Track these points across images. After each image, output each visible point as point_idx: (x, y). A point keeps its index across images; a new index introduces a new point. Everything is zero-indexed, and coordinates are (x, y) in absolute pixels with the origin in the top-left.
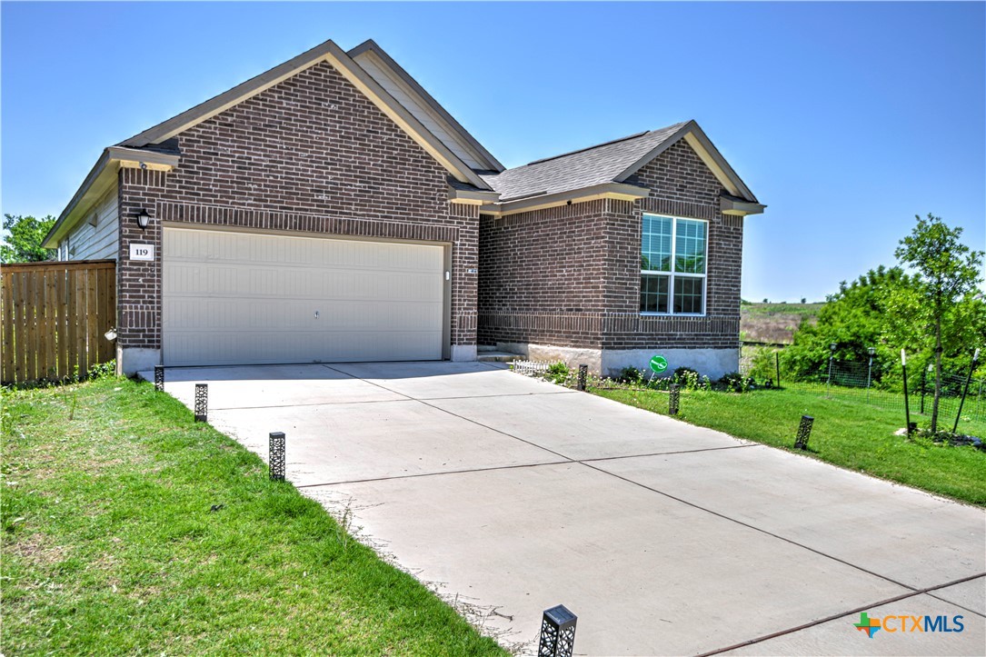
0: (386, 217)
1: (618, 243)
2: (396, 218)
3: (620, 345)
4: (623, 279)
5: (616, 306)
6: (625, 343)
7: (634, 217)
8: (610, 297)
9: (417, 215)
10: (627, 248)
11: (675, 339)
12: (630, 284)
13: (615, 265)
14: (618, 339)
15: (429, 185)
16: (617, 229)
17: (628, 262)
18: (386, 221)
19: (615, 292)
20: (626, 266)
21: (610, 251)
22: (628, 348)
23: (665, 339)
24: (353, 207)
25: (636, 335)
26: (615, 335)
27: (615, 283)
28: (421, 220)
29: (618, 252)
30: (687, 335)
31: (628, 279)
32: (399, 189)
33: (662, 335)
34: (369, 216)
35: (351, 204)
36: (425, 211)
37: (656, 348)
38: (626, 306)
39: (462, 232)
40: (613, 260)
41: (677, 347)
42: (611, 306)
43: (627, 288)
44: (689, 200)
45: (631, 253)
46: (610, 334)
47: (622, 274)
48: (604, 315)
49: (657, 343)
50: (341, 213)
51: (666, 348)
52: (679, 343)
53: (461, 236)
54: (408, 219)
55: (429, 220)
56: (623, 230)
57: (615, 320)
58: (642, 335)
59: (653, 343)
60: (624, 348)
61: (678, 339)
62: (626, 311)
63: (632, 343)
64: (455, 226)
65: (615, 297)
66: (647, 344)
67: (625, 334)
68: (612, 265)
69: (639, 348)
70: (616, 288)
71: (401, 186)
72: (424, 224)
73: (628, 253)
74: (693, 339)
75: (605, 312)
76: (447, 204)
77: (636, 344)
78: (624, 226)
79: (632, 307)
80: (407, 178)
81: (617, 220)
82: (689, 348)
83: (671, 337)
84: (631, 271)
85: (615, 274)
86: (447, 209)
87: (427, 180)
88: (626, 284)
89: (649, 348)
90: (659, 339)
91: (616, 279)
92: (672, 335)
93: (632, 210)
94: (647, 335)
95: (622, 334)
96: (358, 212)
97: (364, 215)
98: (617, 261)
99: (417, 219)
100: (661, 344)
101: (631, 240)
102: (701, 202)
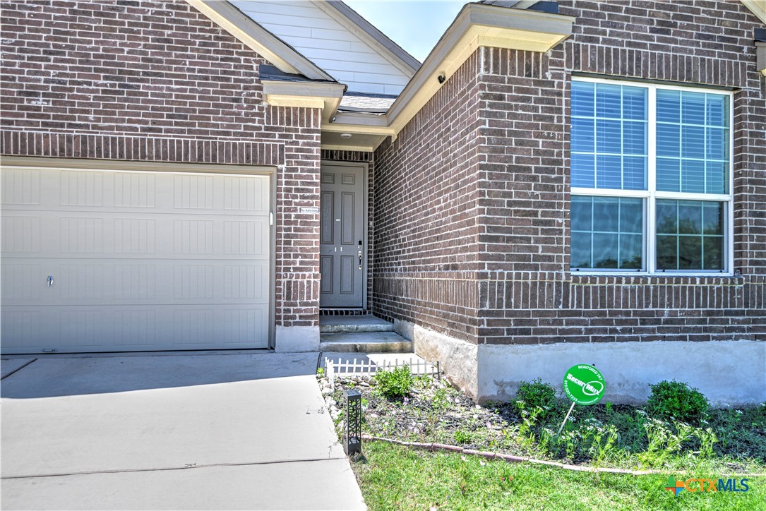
0: (150, 130)
1: (511, 133)
2: (167, 131)
3: (524, 334)
4: (528, 204)
5: (510, 258)
6: (536, 332)
7: (552, 84)
8: (496, 239)
9: (207, 125)
10: (536, 144)
11: (658, 322)
12: (544, 214)
13: (507, 177)
14: (517, 323)
15: (228, 80)
16: (510, 107)
17: (537, 170)
18: (150, 136)
19: (509, 231)
20: (535, 179)
21: (495, 150)
22: (543, 341)
23: (635, 322)
24: (91, 116)
25: (562, 313)
26: (509, 314)
27: (507, 212)
28: (213, 133)
29: (513, 151)
30: (687, 313)
31: (539, 205)
32: (174, 86)
33: (628, 314)
34: (119, 128)
35: (88, 112)
36: (221, 119)
37: (612, 339)
38: (536, 258)
39: (290, 150)
40: (502, 168)
41: (664, 338)
42: (500, 258)
43: (536, 223)
44: (684, 50)
45: (545, 153)
46: (499, 314)
47: (525, 195)
48: (484, 276)
49: (614, 331)
50: (70, 125)
51: (636, 339)
52: (669, 330)
53: (288, 156)
54: (190, 131)
55: (228, 134)
56: (523, 108)
57: (509, 285)
58: (578, 313)
59: (605, 331)
60: (534, 341)
61: (666, 322)
62: (536, 267)
63: (553, 331)
64: (276, 141)
65: (509, 239)
66: (589, 331)
67: (536, 314)
68: (498, 177)
69: (569, 340)
70: (510, 221)
71: (177, 83)
72: (219, 139)
73: (537, 152)
74: (704, 321)
75: (486, 270)
76: (261, 109)
77: (562, 332)
78: (528, 99)
79: (550, 259)
80: (189, 70)
81: (509, 89)
82: (692, 338)
83: (646, 318)
84: (546, 188)
85: (509, 195)
86: (262, 115)
87: (225, 72)
88: (535, 214)
89: (595, 340)
90: (619, 322)
91: (510, 204)
92: (652, 313)
93: (545, 70)
94: (587, 314)
95: (528, 314)
96: (101, 124)
97: (111, 128)
98: (511, 169)
99: (207, 132)
100: (623, 331)
101: (546, 127)
102: (713, 54)
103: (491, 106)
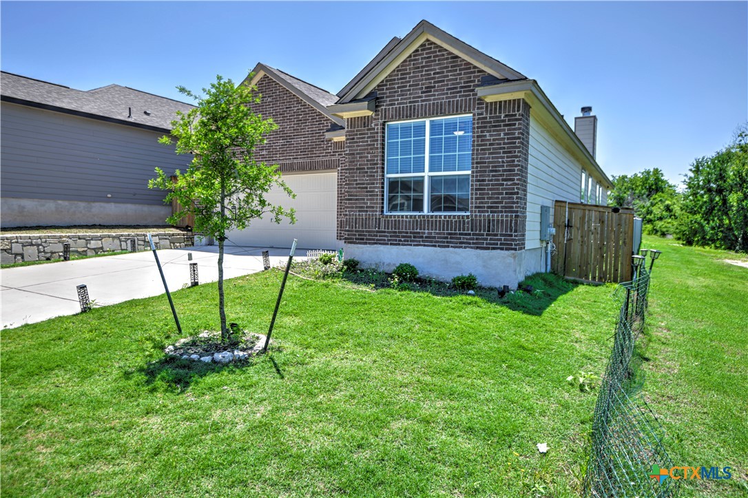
0: (295, 158)
1: (358, 154)
2: (300, 158)
3: (361, 240)
4: (363, 184)
5: (357, 207)
6: (367, 239)
7: (374, 129)
8: (351, 200)
9: (313, 154)
10: (367, 157)
11: (422, 237)
12: (370, 188)
13: (356, 173)
14: (359, 235)
15: (320, 133)
16: (357, 142)
17: (368, 168)
18: (295, 161)
19: (356, 196)
20: (367, 172)
21: (351, 162)
22: (369, 243)
23: (410, 237)
24: (278, 156)
25: (377, 232)
26: (356, 231)
27: (355, 188)
28: (315, 157)
29: (358, 161)
30: (437, 234)
31: (368, 184)
32: (303, 139)
33: (407, 233)
34: (286, 159)
35: (277, 154)
36: (317, 150)
37: (399, 244)
38: (367, 207)
39: (342, 161)
40: (354, 169)
41: (425, 245)
42: (353, 207)
43: (367, 192)
45: (371, 160)
46: (352, 231)
47: (363, 180)
48: (346, 215)
49: (400, 241)
50: (273, 160)
51: (411, 245)
52: (427, 241)
53: (342, 164)
54: (307, 157)
55: (319, 156)
56: (362, 142)
57: (356, 219)
58: (385, 232)
59: (396, 240)
60: (366, 243)
61: (426, 237)
62: (367, 211)
63: (374, 240)
64: (336, 157)
65: (356, 199)
66: (389, 240)
67: (366, 231)
68: (352, 173)
69: (380, 244)
70: (357, 192)
71: (304, 137)
72: (317, 159)
73: (367, 161)
74: (447, 238)
75: (347, 213)
76: (331, 144)
77: (377, 240)
78: (364, 138)
79: (373, 207)
80: (308, 131)
81: (357, 135)
82: (439, 246)
83: (416, 235)
84: (371, 176)
85: (356, 180)
86: (331, 146)
87: (319, 130)
88: (366, 188)
89: (391, 244)
90: (403, 237)
91: (357, 184)
92: (419, 233)
93: (372, 123)
94: (388, 232)
95: (363, 231)
96: (281, 158)
97: (283, 159)
98: (357, 169)
99: (312, 157)
100: (405, 241)
101: (371, 149)
103: (349, 143)
